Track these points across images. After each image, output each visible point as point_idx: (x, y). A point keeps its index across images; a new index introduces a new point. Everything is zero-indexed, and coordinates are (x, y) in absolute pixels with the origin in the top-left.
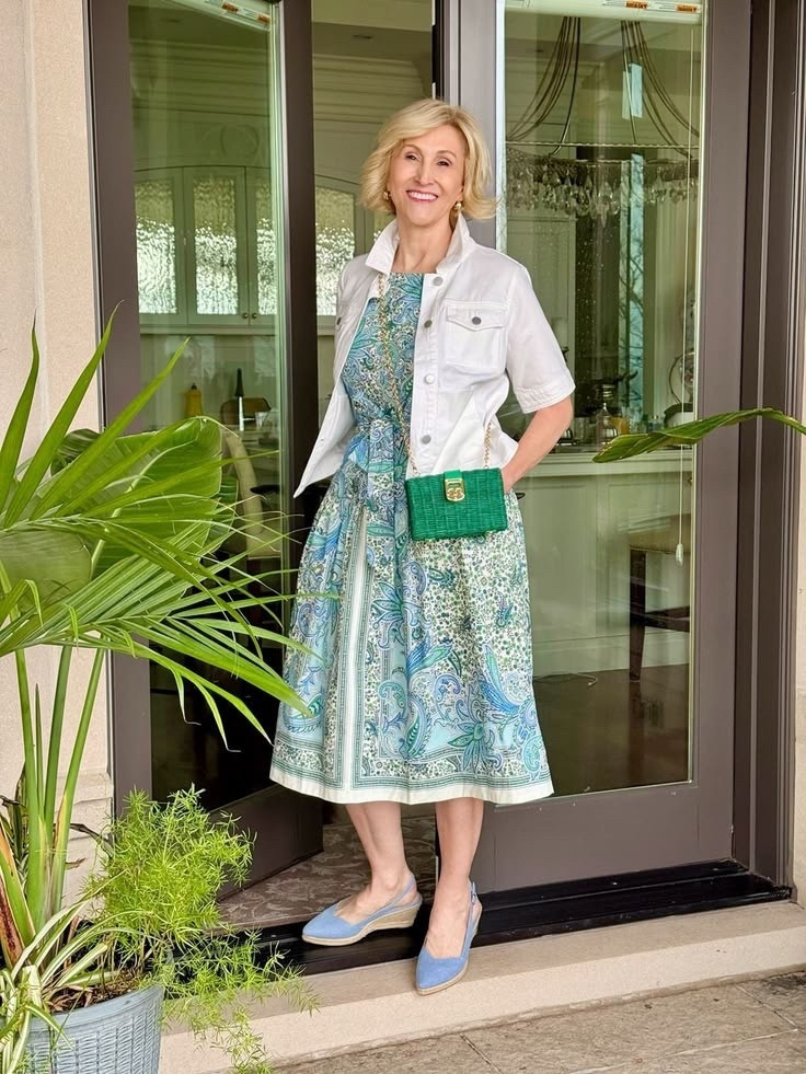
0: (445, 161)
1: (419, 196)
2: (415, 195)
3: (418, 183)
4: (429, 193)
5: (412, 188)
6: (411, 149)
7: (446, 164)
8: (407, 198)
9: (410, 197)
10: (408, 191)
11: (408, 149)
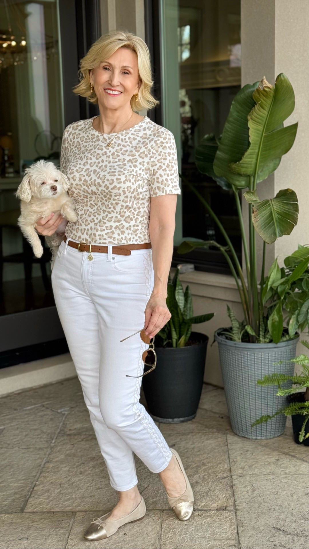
0: (127, 71)
1: (111, 92)
2: (109, 91)
3: (110, 85)
4: (117, 91)
5: (106, 87)
6: (106, 64)
7: (127, 74)
8: (104, 93)
9: (106, 92)
10: (104, 89)
11: (104, 64)
